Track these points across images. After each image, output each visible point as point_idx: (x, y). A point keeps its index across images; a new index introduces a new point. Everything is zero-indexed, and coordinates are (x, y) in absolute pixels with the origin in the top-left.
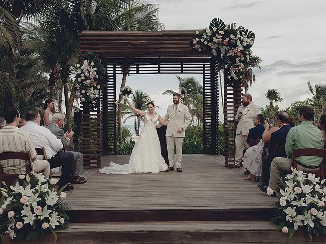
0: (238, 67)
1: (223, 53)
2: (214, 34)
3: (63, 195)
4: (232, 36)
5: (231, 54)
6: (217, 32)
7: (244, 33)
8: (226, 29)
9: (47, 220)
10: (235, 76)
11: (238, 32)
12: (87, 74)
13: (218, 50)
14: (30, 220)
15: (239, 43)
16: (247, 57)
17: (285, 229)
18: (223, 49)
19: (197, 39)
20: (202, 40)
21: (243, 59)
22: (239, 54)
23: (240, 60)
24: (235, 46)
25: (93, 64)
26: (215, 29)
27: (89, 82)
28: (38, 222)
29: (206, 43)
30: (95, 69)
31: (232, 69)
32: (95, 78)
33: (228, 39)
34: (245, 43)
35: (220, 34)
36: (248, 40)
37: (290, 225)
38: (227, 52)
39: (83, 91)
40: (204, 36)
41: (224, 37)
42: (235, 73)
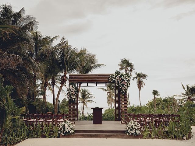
0: (125, 88)
1: (120, 83)
2: (116, 76)
3: (74, 125)
4: (123, 77)
5: (122, 83)
6: (117, 75)
7: (127, 76)
8: (121, 74)
9: (71, 131)
10: (124, 91)
11: (125, 75)
12: (71, 90)
13: (118, 82)
14: (67, 131)
15: (125, 79)
16: (128, 84)
17: (128, 134)
18: (120, 81)
19: (110, 78)
20: (112, 78)
21: (127, 85)
22: (125, 83)
23: (126, 85)
24: (124, 80)
25: (73, 86)
26: (117, 74)
27: (72, 92)
28: (69, 131)
29: (113, 79)
30: (74, 88)
31: (123, 88)
32: (74, 91)
33: (121, 78)
34: (127, 80)
35: (118, 76)
36: (128, 78)
37: (129, 133)
38: (121, 82)
39: (70, 96)
40: (113, 77)
41: (120, 77)
42: (124, 90)
